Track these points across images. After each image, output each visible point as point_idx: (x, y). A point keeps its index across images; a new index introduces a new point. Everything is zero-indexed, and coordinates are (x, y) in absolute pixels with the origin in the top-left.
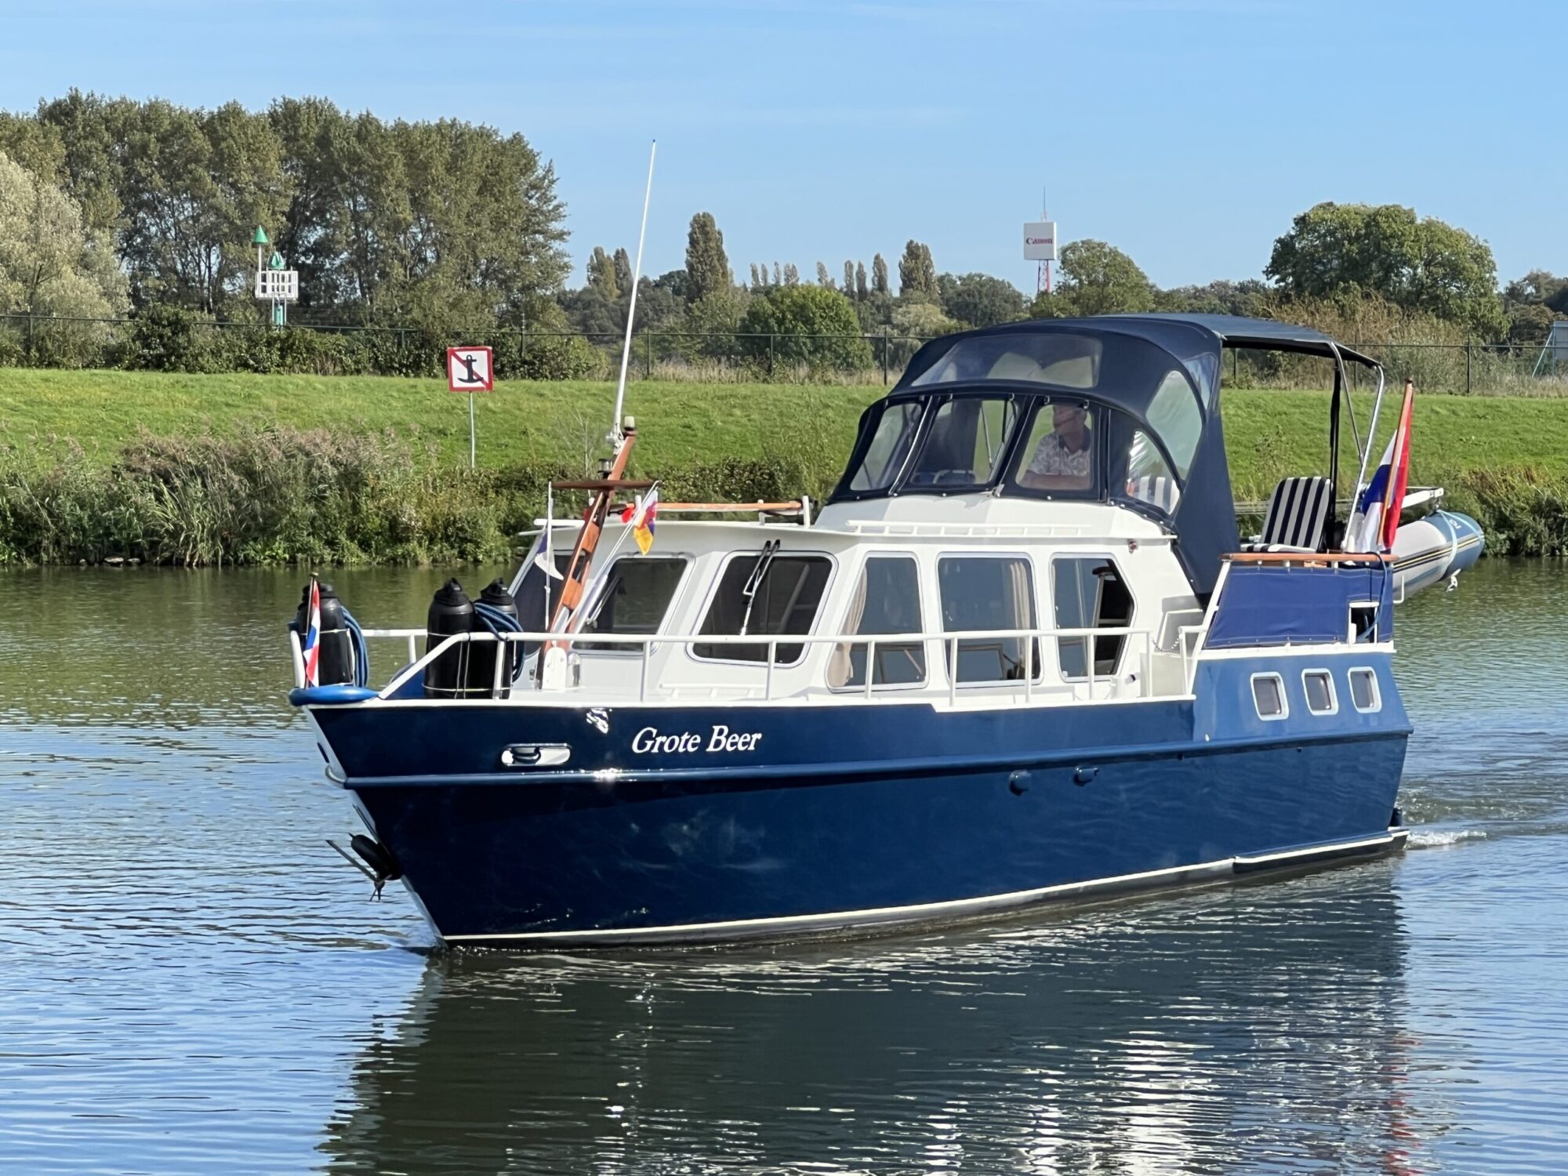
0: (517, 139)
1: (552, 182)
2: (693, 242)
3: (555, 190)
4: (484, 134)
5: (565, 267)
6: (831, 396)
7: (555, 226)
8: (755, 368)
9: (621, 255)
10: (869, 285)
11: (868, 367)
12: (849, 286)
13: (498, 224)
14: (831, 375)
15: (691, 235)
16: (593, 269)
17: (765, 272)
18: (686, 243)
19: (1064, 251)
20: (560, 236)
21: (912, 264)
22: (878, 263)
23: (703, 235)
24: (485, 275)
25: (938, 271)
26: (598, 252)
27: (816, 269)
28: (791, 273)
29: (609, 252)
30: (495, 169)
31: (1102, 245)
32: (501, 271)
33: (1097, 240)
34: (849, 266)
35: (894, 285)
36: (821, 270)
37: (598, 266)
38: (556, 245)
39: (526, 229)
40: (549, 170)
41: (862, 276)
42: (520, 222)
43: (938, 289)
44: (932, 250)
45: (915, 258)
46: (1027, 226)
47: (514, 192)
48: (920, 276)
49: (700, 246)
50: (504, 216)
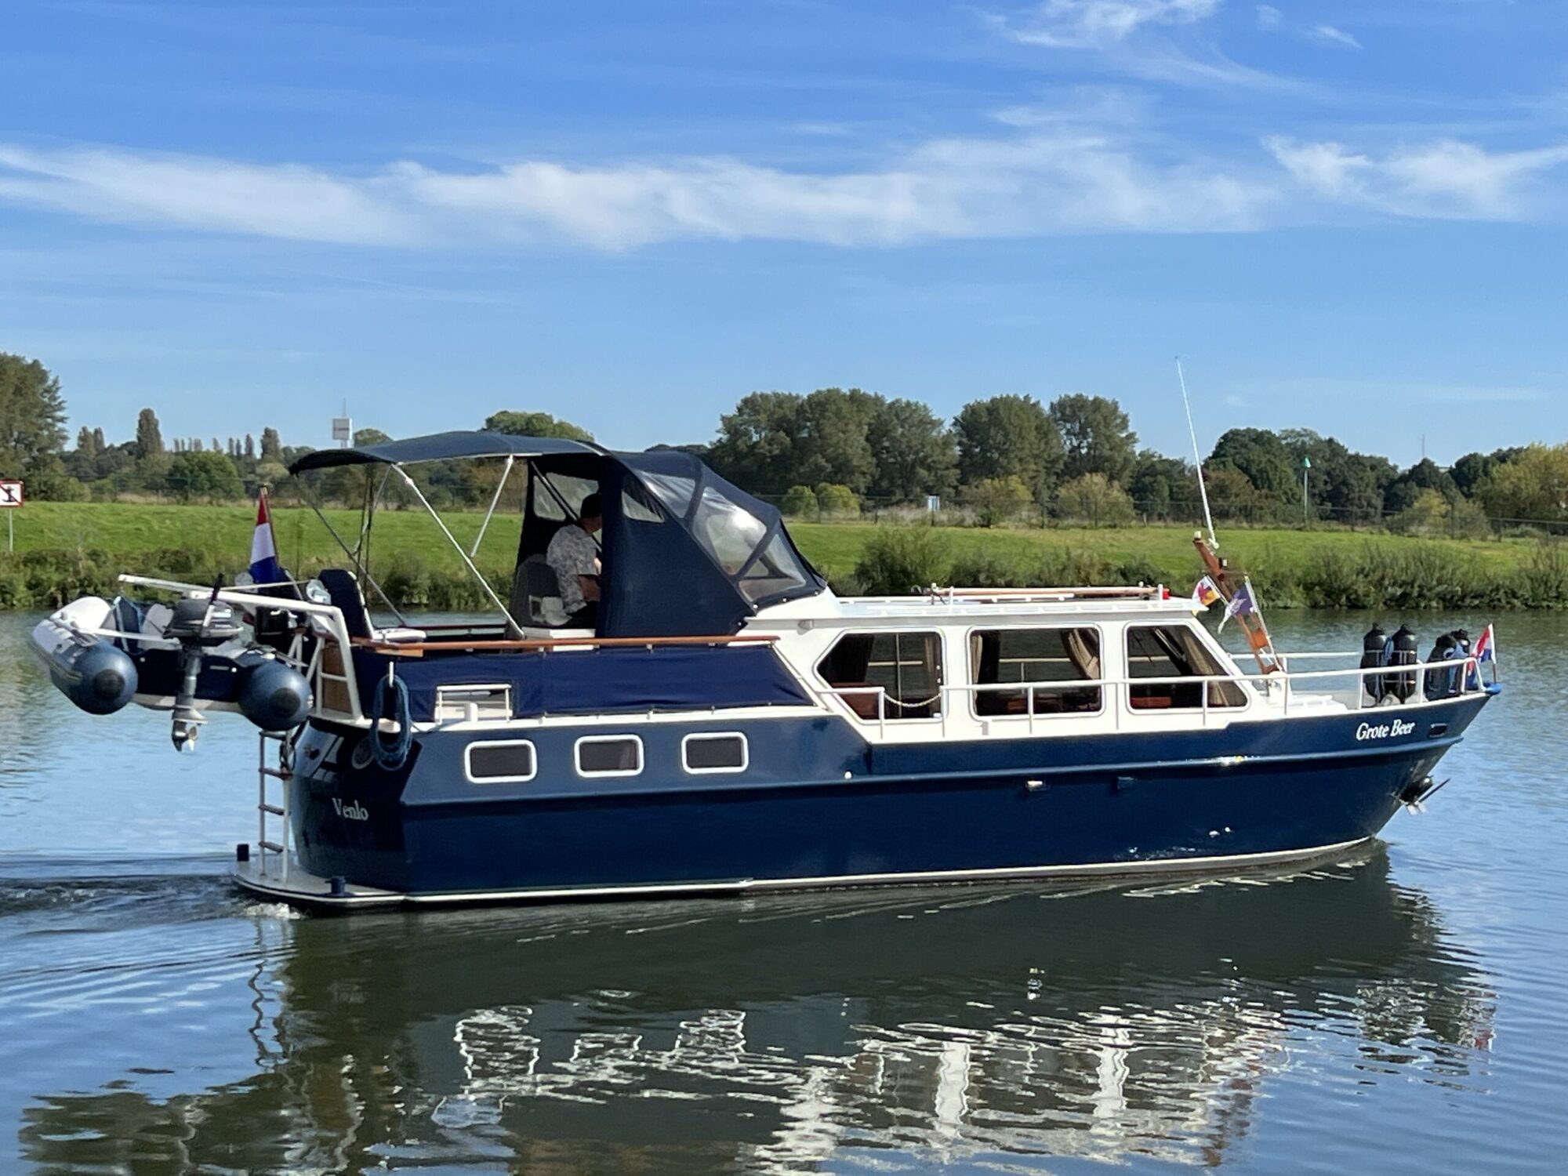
0: (36, 362)
1: (58, 389)
2: (141, 426)
3: (59, 393)
4: (15, 360)
5: (65, 438)
6: (222, 514)
7: (59, 414)
8: (178, 497)
9: (98, 432)
10: (243, 452)
11: (241, 497)
12: (231, 452)
13: (25, 412)
14: (222, 501)
15: (140, 421)
16: (80, 438)
17: (183, 444)
18: (137, 426)
19: (355, 435)
20: (62, 420)
21: (267, 440)
22: (248, 440)
23: (147, 423)
24: (17, 441)
25: (282, 444)
26: (84, 429)
27: (212, 443)
28: (198, 444)
29: (91, 430)
30: (23, 380)
31: (376, 432)
32: (25, 439)
33: (374, 428)
34: (231, 440)
35: (258, 452)
36: (215, 443)
37: (84, 438)
38: (60, 425)
39: (40, 416)
40: (55, 382)
41: (239, 447)
42: (37, 411)
43: (283, 455)
44: (279, 432)
45: (269, 436)
46: (334, 420)
47: (34, 394)
48: (272, 447)
49: (145, 428)
50: (29, 408)
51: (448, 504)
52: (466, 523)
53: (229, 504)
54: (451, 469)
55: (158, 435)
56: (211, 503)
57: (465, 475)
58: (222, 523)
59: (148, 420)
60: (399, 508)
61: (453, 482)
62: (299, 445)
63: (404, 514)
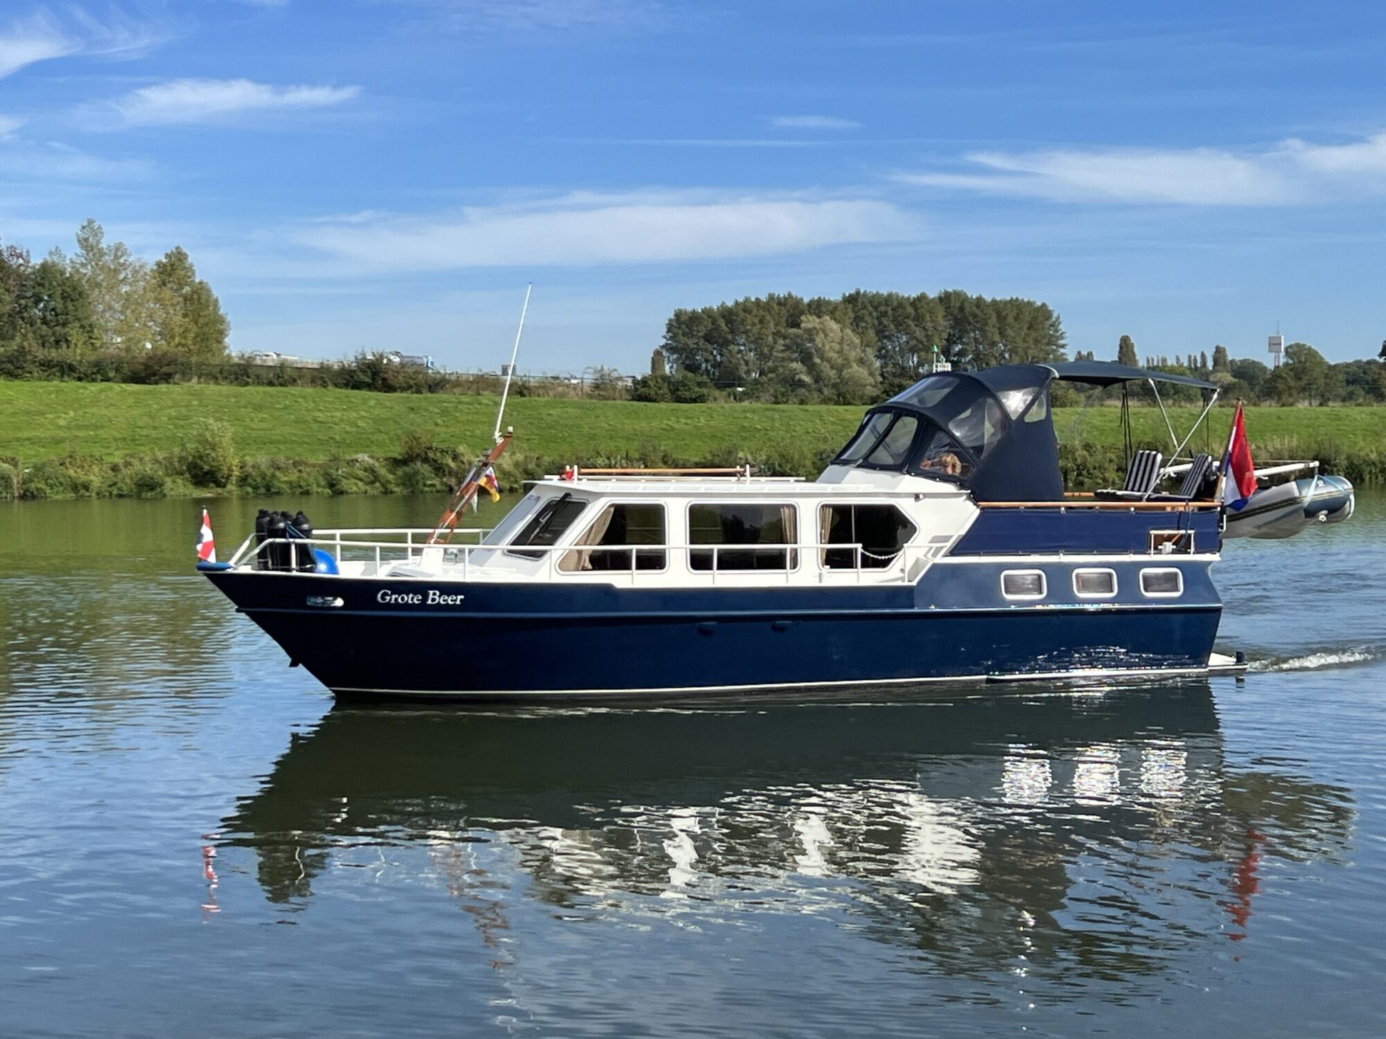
0: (1044, 305)
1: (1060, 323)
2: (1121, 347)
3: (1061, 327)
4: (1029, 304)
6: (1183, 413)
7: (1062, 342)
8: (1149, 402)
9: (1089, 353)
10: (1199, 365)
12: (1190, 365)
13: (1036, 342)
14: (1183, 403)
16: (1077, 360)
18: (1118, 348)
19: (1286, 349)
20: (1063, 346)
21: (1218, 355)
22: (1203, 355)
23: (1125, 346)
25: (1230, 358)
26: (1079, 353)
27: (1175, 359)
28: (1164, 360)
29: (1084, 353)
30: (1035, 318)
31: (1304, 345)
33: (1302, 343)
34: (1190, 357)
35: (1210, 364)
36: (1178, 359)
37: (1079, 358)
38: (1062, 350)
39: (1048, 344)
40: (1058, 318)
41: (1195, 360)
42: (1045, 341)
43: (1229, 366)
44: (1227, 349)
45: (1219, 353)
46: (1270, 338)
47: (1043, 328)
48: (1222, 360)
49: (1124, 350)
50: (1039, 338)
51: (1361, 400)
52: (1376, 414)
53: (1188, 405)
54: (1365, 373)
55: (1134, 354)
56: (1174, 405)
57: (1376, 377)
58: (1183, 420)
59: (1127, 345)
60: (1321, 405)
61: (1367, 383)
62: (1242, 358)
63: (1324, 409)
